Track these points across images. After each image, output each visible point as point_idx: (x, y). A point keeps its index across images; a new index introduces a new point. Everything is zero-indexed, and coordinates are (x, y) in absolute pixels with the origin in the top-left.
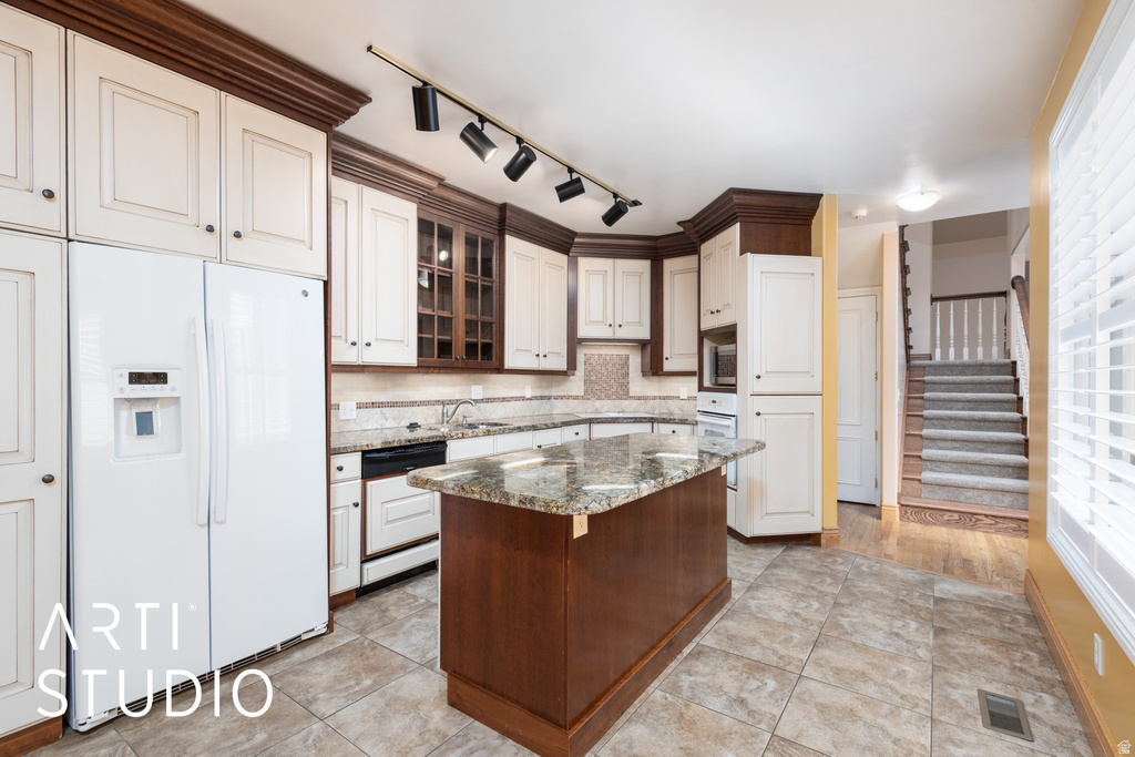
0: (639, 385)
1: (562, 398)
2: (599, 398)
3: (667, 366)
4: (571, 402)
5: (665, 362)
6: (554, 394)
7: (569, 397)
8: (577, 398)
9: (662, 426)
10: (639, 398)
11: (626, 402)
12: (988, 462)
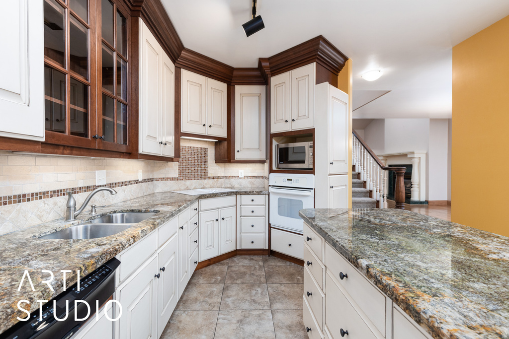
0: (214, 169)
1: (162, 179)
2: (190, 179)
3: (238, 156)
4: (169, 182)
5: (236, 153)
6: (155, 176)
7: (167, 179)
8: (173, 179)
9: (244, 197)
10: (213, 178)
11: (206, 181)
12: (363, 202)
